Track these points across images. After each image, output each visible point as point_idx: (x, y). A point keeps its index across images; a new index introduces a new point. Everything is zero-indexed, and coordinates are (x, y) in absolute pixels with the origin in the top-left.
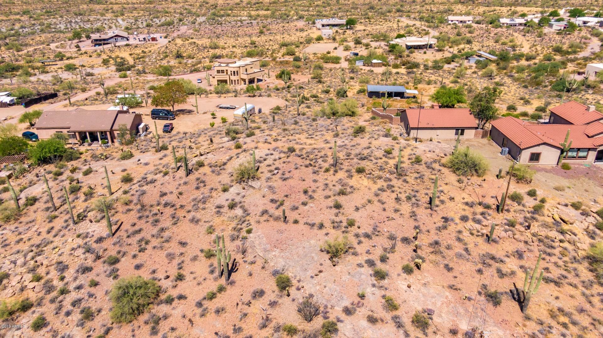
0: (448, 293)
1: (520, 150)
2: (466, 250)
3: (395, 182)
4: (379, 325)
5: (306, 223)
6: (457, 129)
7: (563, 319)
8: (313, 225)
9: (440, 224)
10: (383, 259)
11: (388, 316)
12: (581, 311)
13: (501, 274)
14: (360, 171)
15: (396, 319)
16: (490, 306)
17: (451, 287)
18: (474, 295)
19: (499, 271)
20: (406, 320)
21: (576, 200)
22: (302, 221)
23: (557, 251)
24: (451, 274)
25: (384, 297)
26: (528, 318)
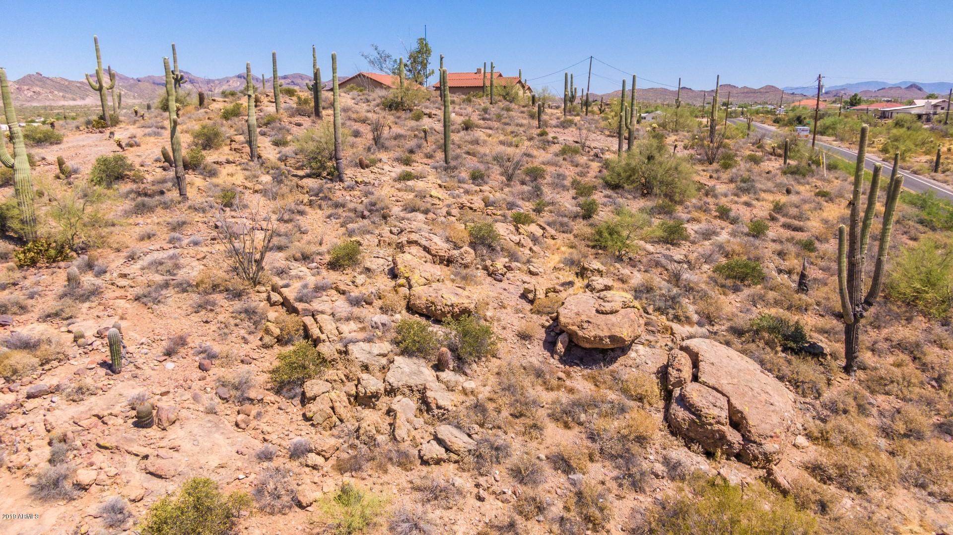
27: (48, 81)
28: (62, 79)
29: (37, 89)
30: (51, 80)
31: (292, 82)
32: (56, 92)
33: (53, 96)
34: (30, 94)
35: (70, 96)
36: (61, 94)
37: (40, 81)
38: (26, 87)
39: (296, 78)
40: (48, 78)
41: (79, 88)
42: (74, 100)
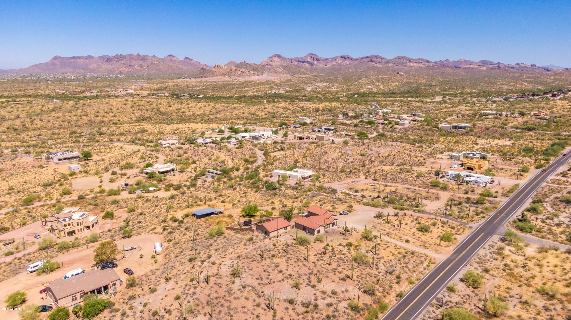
0: (333, 283)
1: (314, 230)
2: (327, 270)
3: (288, 256)
4: (326, 299)
5: (278, 281)
6: (284, 228)
7: (360, 278)
8: (280, 281)
9: (314, 265)
10: (310, 282)
11: (325, 296)
12: (362, 274)
13: (340, 273)
14: (273, 256)
15: (328, 295)
16: (344, 282)
17: (332, 281)
18: (339, 281)
19: (339, 272)
20: (331, 295)
21: (339, 243)
22: (276, 282)
23: (346, 261)
24: (329, 278)
25: (320, 292)
26: (354, 281)
27: (248, 66)
28: (255, 64)
29: (243, 70)
30: (250, 65)
31: (371, 60)
32: (251, 72)
33: (250, 74)
34: (240, 72)
35: (256, 73)
36: (253, 72)
37: (245, 65)
38: (239, 69)
39: (373, 57)
40: (248, 64)
41: (261, 68)
42: (258, 75)
